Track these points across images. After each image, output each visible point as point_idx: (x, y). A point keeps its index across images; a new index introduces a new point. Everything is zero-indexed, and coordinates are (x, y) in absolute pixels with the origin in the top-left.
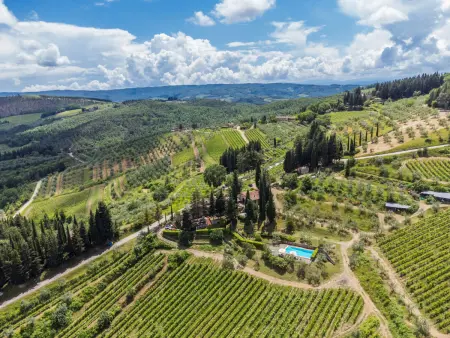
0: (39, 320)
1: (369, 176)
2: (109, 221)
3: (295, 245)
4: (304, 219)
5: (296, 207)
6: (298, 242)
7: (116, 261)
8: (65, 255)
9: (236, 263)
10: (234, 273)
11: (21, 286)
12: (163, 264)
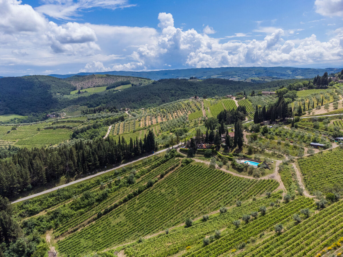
0: (122, 179)
1: (306, 127)
2: (153, 141)
3: (252, 160)
4: (259, 148)
5: (256, 141)
6: (253, 159)
7: (156, 160)
8: (133, 154)
9: (217, 166)
10: (215, 170)
11: (114, 165)
12: (179, 163)
